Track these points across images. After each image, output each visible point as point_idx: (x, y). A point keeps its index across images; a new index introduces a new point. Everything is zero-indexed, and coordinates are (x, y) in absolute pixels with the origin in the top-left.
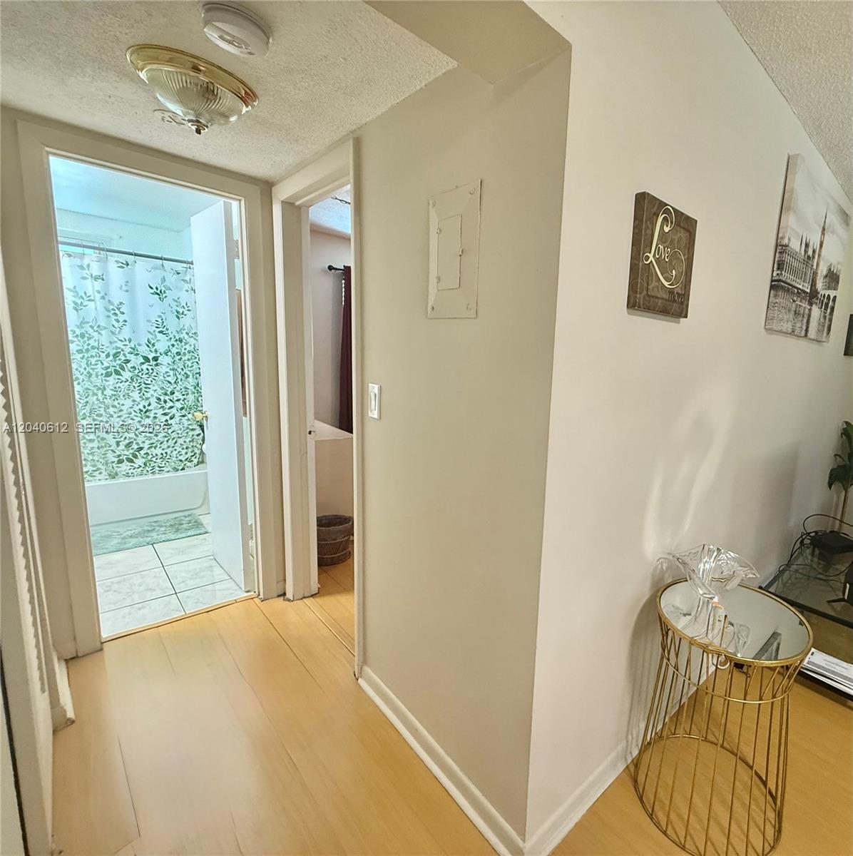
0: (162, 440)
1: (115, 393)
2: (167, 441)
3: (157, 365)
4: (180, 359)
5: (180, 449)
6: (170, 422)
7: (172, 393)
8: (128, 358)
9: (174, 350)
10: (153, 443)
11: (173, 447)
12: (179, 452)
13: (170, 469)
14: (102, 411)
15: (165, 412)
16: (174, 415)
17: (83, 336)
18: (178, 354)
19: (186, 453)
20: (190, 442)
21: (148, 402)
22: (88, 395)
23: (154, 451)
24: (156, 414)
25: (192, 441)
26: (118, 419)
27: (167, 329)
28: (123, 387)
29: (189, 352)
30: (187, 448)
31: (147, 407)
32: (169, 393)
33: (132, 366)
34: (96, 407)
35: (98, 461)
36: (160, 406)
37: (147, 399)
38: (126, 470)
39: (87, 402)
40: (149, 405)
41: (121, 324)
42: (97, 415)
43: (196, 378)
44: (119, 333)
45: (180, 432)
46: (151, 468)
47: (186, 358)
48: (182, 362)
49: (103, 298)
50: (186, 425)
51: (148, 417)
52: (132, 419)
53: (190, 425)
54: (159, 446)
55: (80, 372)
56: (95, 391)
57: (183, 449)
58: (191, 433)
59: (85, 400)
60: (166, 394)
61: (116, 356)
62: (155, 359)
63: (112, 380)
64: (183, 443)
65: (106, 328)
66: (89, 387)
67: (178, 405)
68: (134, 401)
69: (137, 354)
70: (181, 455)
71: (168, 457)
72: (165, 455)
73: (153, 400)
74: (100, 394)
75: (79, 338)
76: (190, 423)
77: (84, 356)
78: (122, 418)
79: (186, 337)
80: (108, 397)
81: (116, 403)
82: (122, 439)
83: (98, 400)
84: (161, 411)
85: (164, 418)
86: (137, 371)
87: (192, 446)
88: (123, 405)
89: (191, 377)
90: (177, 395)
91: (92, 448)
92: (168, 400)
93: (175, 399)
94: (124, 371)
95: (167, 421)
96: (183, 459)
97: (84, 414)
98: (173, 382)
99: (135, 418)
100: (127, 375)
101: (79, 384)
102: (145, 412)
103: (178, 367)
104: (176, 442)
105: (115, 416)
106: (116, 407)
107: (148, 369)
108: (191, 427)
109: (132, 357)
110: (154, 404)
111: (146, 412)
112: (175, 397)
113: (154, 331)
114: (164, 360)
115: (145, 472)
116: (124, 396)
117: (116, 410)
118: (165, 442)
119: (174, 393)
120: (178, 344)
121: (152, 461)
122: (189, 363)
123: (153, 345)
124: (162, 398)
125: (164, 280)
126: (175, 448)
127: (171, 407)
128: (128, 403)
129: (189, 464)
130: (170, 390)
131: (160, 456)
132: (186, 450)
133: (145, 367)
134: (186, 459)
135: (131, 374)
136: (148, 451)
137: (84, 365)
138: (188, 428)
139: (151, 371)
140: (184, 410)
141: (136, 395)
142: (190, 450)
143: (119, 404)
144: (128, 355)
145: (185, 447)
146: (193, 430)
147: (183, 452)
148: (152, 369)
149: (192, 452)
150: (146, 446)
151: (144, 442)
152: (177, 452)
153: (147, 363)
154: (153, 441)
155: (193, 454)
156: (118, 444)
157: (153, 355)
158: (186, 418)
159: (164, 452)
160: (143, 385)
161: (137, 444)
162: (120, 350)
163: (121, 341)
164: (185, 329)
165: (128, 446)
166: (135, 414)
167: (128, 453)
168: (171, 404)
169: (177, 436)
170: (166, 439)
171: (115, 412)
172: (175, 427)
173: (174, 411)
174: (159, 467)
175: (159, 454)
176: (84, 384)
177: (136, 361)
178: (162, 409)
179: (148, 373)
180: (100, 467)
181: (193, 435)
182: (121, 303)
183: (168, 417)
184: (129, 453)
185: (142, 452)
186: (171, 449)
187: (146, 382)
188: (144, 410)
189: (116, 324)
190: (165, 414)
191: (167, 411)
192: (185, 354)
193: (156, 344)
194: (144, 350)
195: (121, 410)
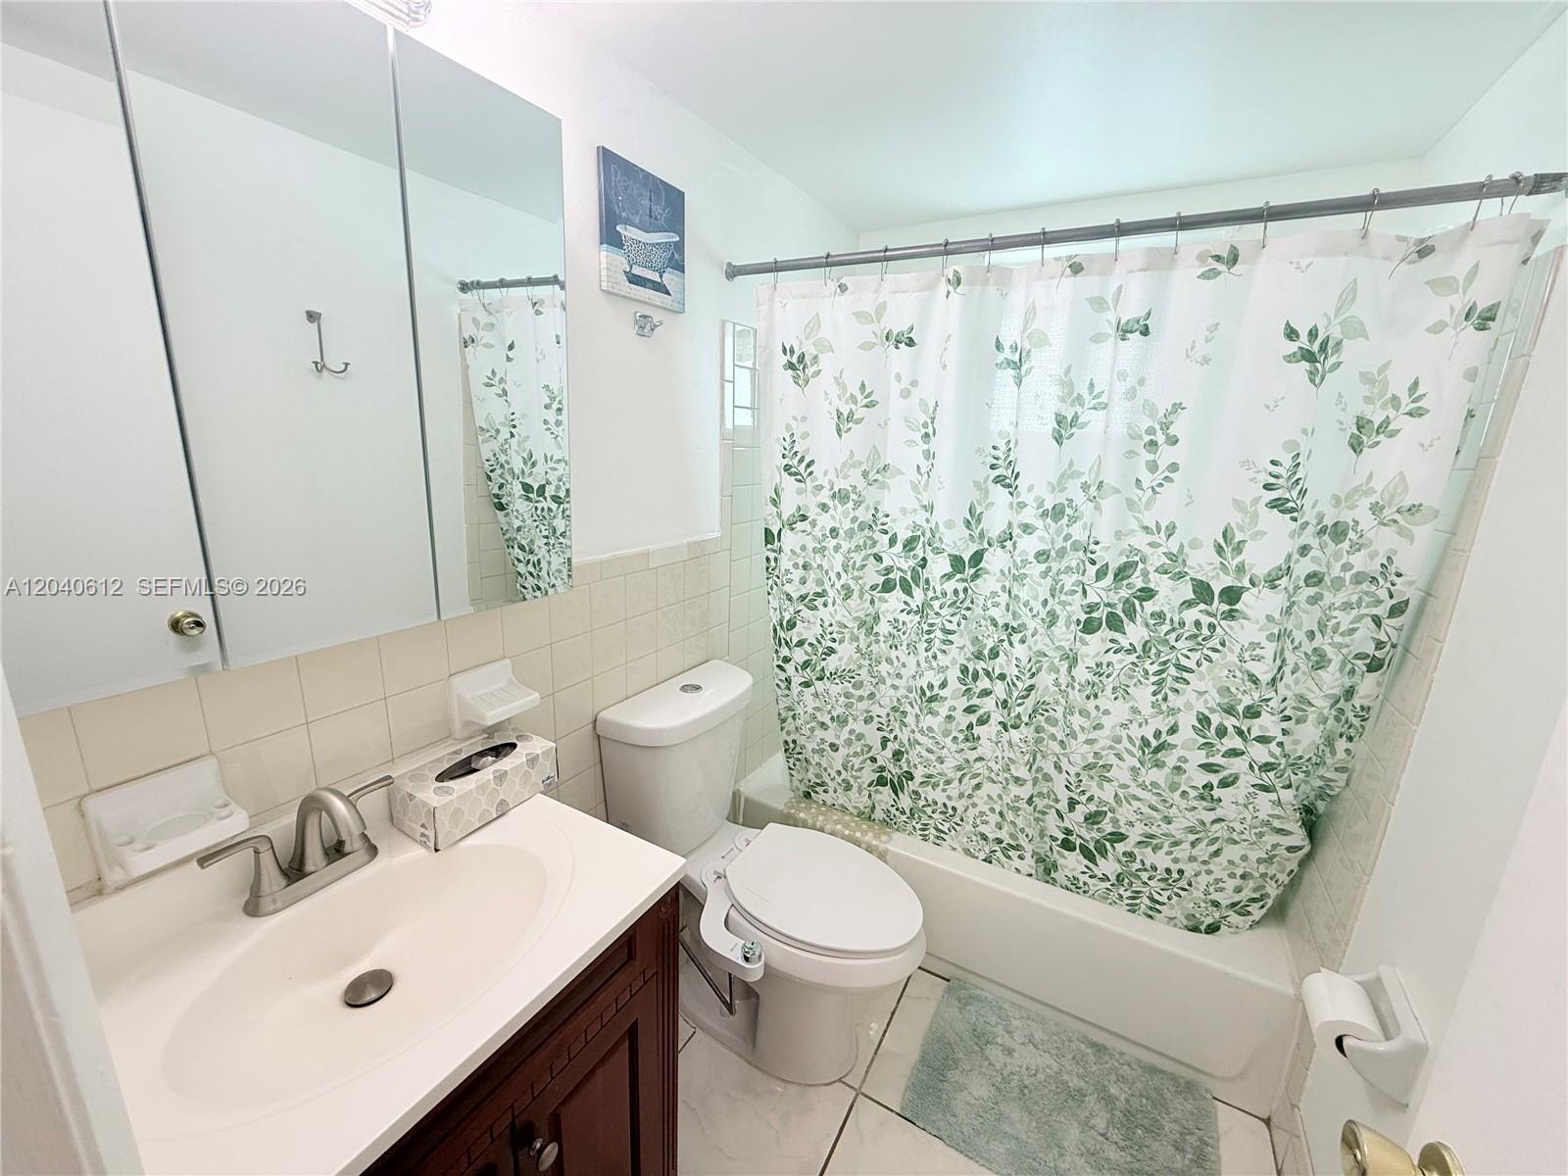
0: (1179, 836)
1: (1096, 679)
2: (1193, 844)
3: (1230, 615)
4: (1314, 600)
5: (1224, 875)
6: (1217, 793)
7: (1252, 713)
8: (1152, 586)
9: (1303, 567)
10: (1152, 836)
11: (1204, 862)
12: (1217, 881)
13: (1177, 913)
14: (1059, 715)
15: (1211, 760)
16: (1236, 778)
17: (1057, 512)
18: (1314, 579)
19: (1238, 890)
20: (1260, 861)
21: (1171, 720)
22: (1039, 670)
23: (1150, 857)
24: (1186, 761)
25: (1269, 860)
26: (1087, 747)
27: (1303, 493)
28: (1118, 666)
29: (1358, 579)
30: (1243, 877)
31: (1164, 737)
32: (1240, 709)
33: (1157, 609)
34: (1051, 700)
35: (1022, 830)
36: (1203, 741)
37: (1172, 711)
38: (1074, 870)
39: (1031, 688)
40: (1173, 730)
41: (1159, 477)
42: (1047, 720)
43: (1352, 672)
44: (1148, 506)
45: (1238, 827)
46: (1129, 894)
47: (1340, 598)
48: (1316, 612)
49: (1131, 394)
50: (1262, 816)
51: (1159, 765)
52: (1119, 756)
53: (1278, 817)
54: (1166, 848)
55: (1031, 610)
56: (1056, 661)
57: (1232, 875)
58: (1271, 839)
59: (1029, 683)
60: (1230, 710)
61: (1122, 573)
62: (1232, 595)
63: (1097, 642)
64: (1237, 861)
65: (1118, 491)
66: (1045, 649)
67: (1260, 753)
68: (1135, 711)
69: (1181, 576)
70: (1222, 890)
71: (1183, 883)
72: (1175, 875)
73: (1186, 721)
74: (1064, 669)
75: (1049, 520)
76: (1278, 811)
77: (1049, 569)
78: (1096, 748)
79: (1367, 521)
80: (1077, 687)
81: (1091, 704)
82: (1083, 799)
83: (1057, 683)
84: (1201, 757)
85: (1202, 778)
86: (1166, 628)
87: (1264, 876)
88: (1107, 712)
89: (1334, 666)
90: (1268, 723)
91: (1017, 798)
92: (1230, 729)
93: (1255, 733)
94: (1132, 620)
95: (1208, 786)
96: (1224, 903)
97: (1018, 716)
98: (1265, 678)
99: (1125, 755)
100: (1135, 633)
101: (1023, 641)
102: (1155, 749)
103: (1299, 627)
104: (1217, 853)
105: (1082, 737)
106: (1088, 716)
107: (1198, 624)
108: (1276, 824)
109: (1162, 584)
110: (1186, 732)
111: (1157, 750)
112: (1257, 727)
113: (1257, 500)
114: (1258, 604)
115: (1113, 896)
116: (1114, 689)
117: (1087, 724)
118: (1186, 845)
119: (1257, 715)
120: (1322, 548)
121: (1139, 877)
122: (1345, 619)
123: (1238, 549)
124: (1215, 719)
125: (1349, 295)
126: (1211, 867)
127: (1234, 753)
128: (1119, 711)
129: (1234, 918)
130: (1247, 701)
131: (1161, 873)
132: (1238, 882)
133: (1191, 615)
134: (1233, 905)
135: (1145, 634)
136: (1136, 851)
137: (1043, 593)
138: (1268, 824)
139: (1205, 632)
140: (1271, 774)
141: (1143, 695)
142: (1251, 884)
143: (1097, 707)
144: (1154, 576)
145: (1239, 872)
146: (1280, 831)
147: (1231, 884)
148: (1212, 627)
149: (1255, 890)
150: (1135, 835)
151: (1131, 824)
152: (1211, 879)
153: (1202, 606)
154: (1154, 830)
155: (1256, 895)
156: (1072, 804)
157: (1228, 581)
158: (1273, 796)
159: (1174, 868)
160: (1172, 671)
161: (1115, 821)
162: (1137, 559)
163: (1146, 529)
164: (1368, 493)
165: (1093, 819)
166: (1130, 747)
167: (1088, 837)
168: (1237, 743)
169: (1226, 835)
170: (1192, 837)
171: (1083, 728)
172: (1227, 810)
173: (1238, 765)
174: (1152, 899)
175: (1161, 868)
176: (1036, 642)
177: (1170, 594)
178: (1204, 752)
179: (1195, 636)
180: (1023, 844)
181: (1275, 846)
182: (1177, 407)
183: (1215, 779)
184: (1090, 835)
185: (1120, 847)
186: (1195, 866)
187: (1184, 662)
188: (1154, 743)
189: (1147, 479)
190: (1208, 767)
191: (1218, 759)
192: (1338, 584)
193: (1247, 548)
194: (1203, 563)
195: (1098, 727)
